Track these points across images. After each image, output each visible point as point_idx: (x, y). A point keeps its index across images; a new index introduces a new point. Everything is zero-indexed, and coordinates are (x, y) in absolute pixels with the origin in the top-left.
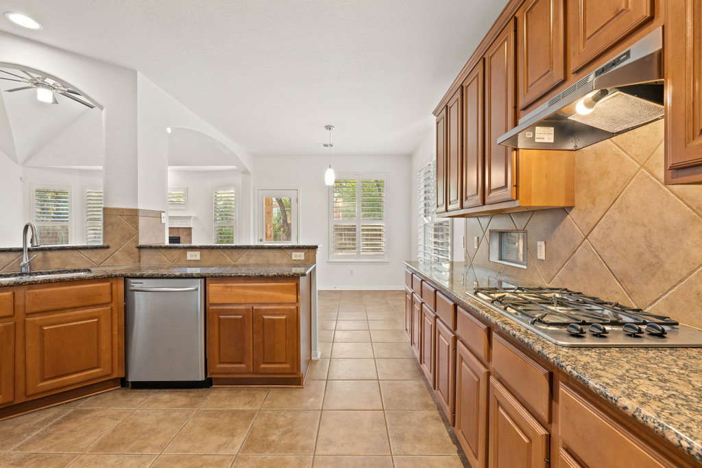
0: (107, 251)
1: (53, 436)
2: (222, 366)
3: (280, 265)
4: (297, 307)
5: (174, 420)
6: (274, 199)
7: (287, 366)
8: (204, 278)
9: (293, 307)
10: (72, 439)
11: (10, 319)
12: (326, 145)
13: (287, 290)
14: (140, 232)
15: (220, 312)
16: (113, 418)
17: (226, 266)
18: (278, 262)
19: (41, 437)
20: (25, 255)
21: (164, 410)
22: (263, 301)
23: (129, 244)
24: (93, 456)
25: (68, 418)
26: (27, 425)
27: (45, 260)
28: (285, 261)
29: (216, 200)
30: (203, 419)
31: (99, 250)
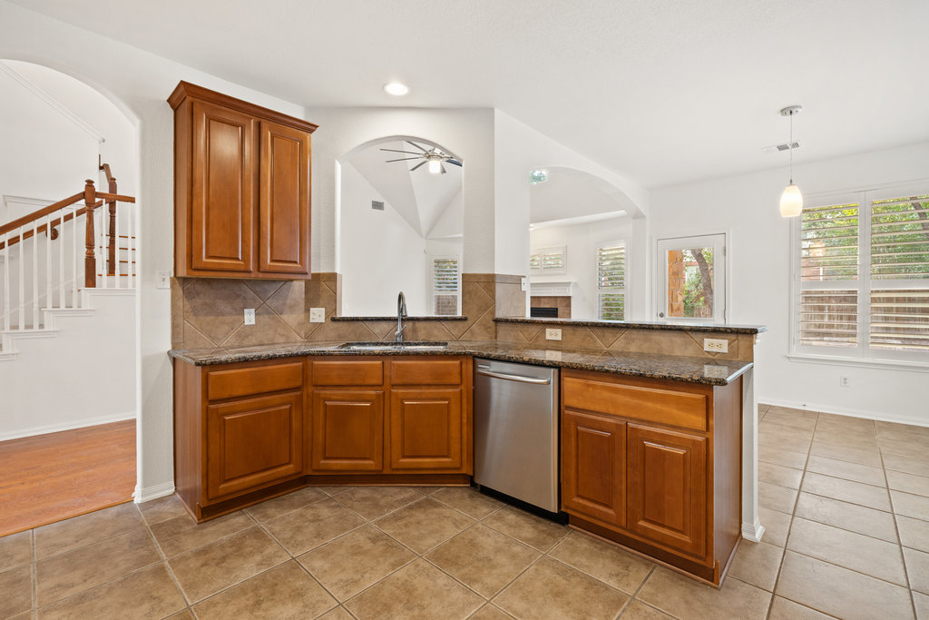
0: (465, 323)
1: (404, 522)
2: (581, 501)
3: (679, 359)
4: (707, 440)
5: (514, 556)
6: (689, 253)
7: (686, 539)
8: (559, 367)
9: (700, 438)
10: (416, 533)
11: (380, 388)
12: (782, 148)
13: (688, 406)
14: (497, 302)
15: (579, 421)
16: (456, 524)
17: (594, 352)
18: (678, 353)
19: (396, 518)
20: (399, 323)
21: (506, 537)
22: (643, 417)
23: (486, 317)
24: (427, 565)
25: (419, 505)
26: (390, 498)
27: (414, 330)
28: (690, 351)
29: (601, 259)
30: (548, 572)
31: (458, 323)
